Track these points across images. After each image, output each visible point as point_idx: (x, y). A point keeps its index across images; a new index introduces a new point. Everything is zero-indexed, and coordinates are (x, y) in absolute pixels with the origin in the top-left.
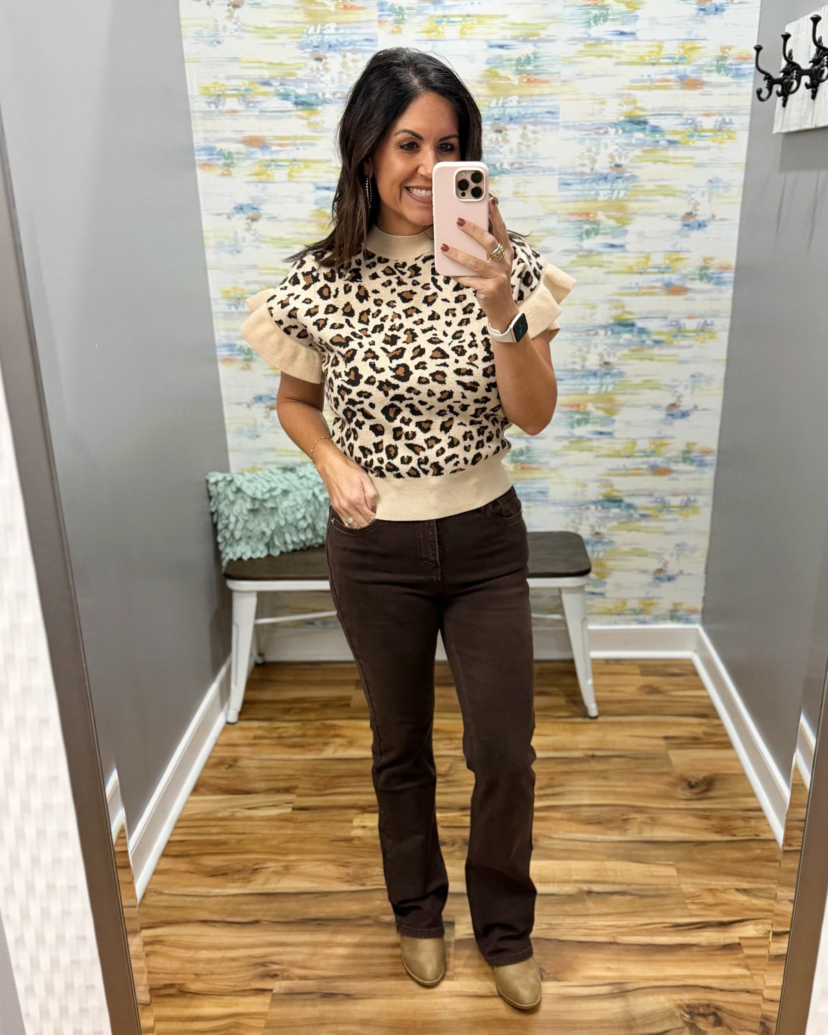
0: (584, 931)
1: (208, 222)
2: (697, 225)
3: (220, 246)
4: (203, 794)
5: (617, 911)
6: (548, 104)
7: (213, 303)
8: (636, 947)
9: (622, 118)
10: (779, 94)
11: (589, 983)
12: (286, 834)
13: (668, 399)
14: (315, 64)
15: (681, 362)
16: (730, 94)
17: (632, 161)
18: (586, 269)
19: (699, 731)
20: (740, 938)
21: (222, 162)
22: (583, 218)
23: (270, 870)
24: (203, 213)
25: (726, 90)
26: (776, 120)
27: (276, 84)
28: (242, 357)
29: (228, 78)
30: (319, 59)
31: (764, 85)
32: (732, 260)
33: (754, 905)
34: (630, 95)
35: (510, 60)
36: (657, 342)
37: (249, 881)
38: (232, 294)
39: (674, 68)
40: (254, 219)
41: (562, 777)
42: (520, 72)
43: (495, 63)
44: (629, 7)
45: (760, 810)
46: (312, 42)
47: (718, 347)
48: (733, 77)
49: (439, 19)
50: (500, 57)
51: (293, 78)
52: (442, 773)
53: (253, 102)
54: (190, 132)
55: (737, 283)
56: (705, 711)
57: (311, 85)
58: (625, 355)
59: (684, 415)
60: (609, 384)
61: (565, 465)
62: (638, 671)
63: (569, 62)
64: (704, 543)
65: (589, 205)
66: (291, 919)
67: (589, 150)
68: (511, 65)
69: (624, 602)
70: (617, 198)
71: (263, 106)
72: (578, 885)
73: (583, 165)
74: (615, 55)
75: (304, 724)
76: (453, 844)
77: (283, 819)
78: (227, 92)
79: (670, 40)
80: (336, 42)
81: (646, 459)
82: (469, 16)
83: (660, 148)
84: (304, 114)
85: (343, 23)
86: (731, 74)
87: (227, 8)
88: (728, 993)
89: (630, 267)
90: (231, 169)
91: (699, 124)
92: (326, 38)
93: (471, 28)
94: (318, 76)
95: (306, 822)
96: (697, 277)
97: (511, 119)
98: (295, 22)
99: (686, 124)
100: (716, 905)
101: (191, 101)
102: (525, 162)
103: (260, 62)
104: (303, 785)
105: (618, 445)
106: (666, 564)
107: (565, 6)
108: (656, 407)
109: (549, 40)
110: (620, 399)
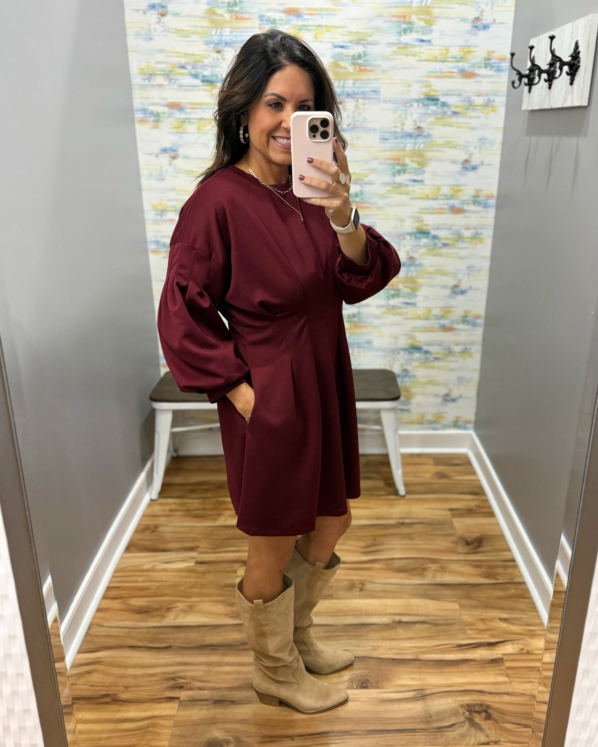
0: (397, 651)
1: (142, 159)
2: (471, 168)
3: (150, 175)
4: (133, 552)
5: (418, 636)
6: (373, 86)
7: (146, 214)
8: (432, 663)
9: (422, 96)
10: (526, 85)
11: (400, 689)
12: (190, 582)
13: (452, 282)
14: (216, 55)
15: (461, 258)
16: (493, 82)
17: (428, 125)
18: (397, 196)
19: (472, 504)
20: (503, 654)
21: (152, 119)
22: (396, 162)
23: (179, 608)
24: (140, 153)
25: (491, 80)
26: (524, 101)
27: (190, 67)
28: (165, 250)
29: (157, 63)
30: (219, 52)
31: (516, 78)
32: (495, 192)
33: (512, 630)
34: (427, 81)
35: (348, 56)
36: (445, 245)
37: (164, 617)
38: (159, 207)
39: (456, 64)
40: (174, 158)
41: (382, 539)
42: (354, 64)
43: (337, 58)
44: (427, 24)
45: (513, 560)
46: (214, 41)
47: (485, 248)
48: (495, 71)
49: (300, 27)
50: (341, 53)
51: (201, 64)
53: (175, 80)
54: (131, 98)
55: (498, 207)
56: (476, 490)
57: (214, 69)
58: (424, 253)
59: (463, 292)
60: (414, 272)
61: (384, 324)
62: (432, 462)
63: (387, 58)
64: (476, 377)
65: (399, 153)
66: (193, 645)
67: (400, 117)
68: (348, 60)
69: (423, 416)
70: (419, 149)
71: (181, 82)
72: (392, 617)
73: (396, 127)
74: (418, 54)
75: (204, 501)
77: (188, 571)
78: (156, 72)
79: (454, 46)
80: (230, 41)
81: (438, 321)
82: (320, 26)
83: (447, 116)
84: (208, 88)
85: (235, 28)
86: (494, 69)
87: (157, 16)
88: (495, 695)
89: (427, 195)
90: (159, 124)
91: (472, 101)
92: (224, 38)
93: (321, 34)
94: (218, 63)
95: (204, 573)
96: (471, 202)
97: (348, 95)
98: (202, 27)
99: (464, 101)
100: (486, 630)
101: (132, 77)
102: (357, 124)
103: (178, 53)
104: (203, 545)
105: (420, 312)
106: (451, 390)
107: (385, 22)
108: (444, 287)
109: (374, 44)
110: (420, 281)
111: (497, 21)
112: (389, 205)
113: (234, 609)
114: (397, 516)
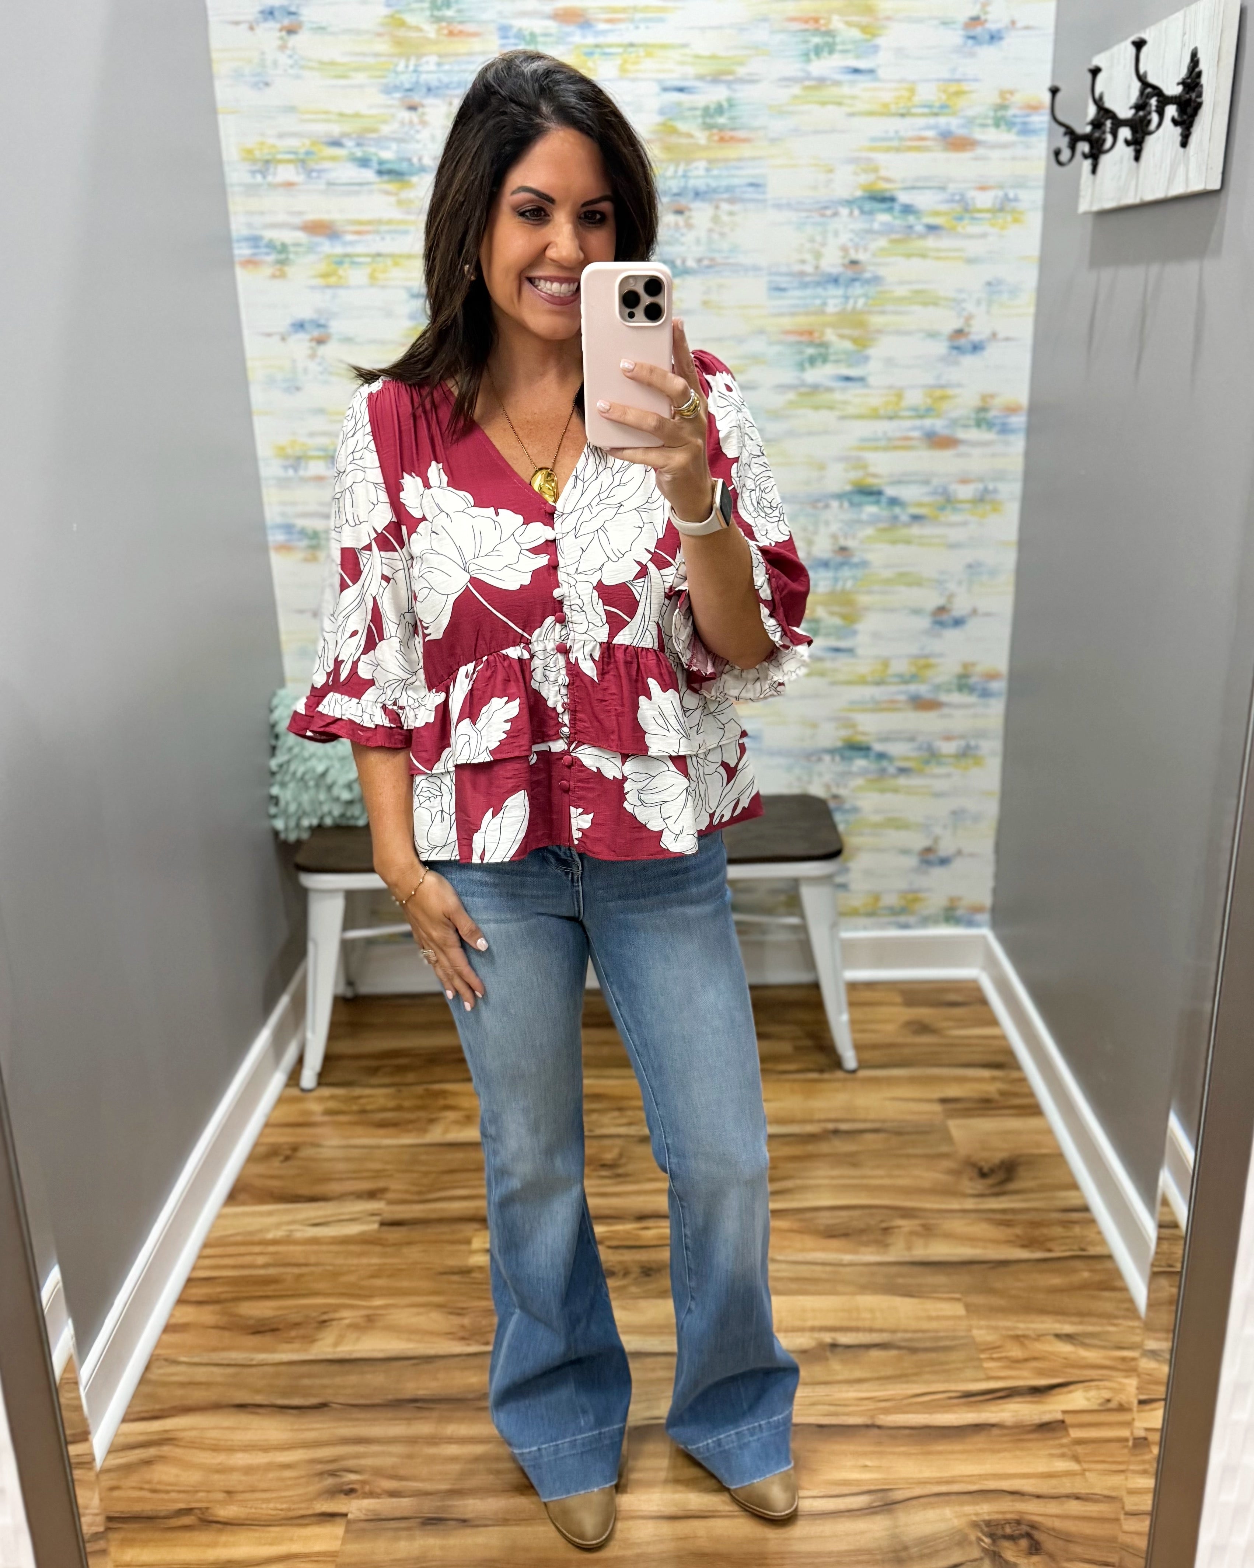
0: (826, 1407)
1: (252, 346)
2: (970, 348)
3: (271, 381)
4: (244, 1203)
5: (876, 1375)
6: (750, 172)
7: (262, 465)
8: (905, 1432)
9: (859, 193)
10: (1085, 156)
11: (836, 1491)
12: (369, 1265)
13: (933, 600)
14: (406, 115)
15: (951, 546)
16: (1014, 159)
17: (874, 255)
18: (808, 412)
19: (991, 1089)
20: (1065, 1412)
21: (272, 258)
22: (805, 338)
23: (347, 1322)
24: (246, 333)
25: (1008, 153)
26: (1082, 193)
27: (351, 143)
28: (305, 543)
29: (281, 136)
30: (413, 108)
31: (1063, 142)
32: (1023, 397)
33: (1084, 1358)
34: (869, 160)
35: (694, 109)
36: (916, 518)
37: (314, 1341)
38: (290, 451)
39: (932, 121)
40: (320, 341)
41: (790, 1165)
42: (708, 127)
43: (671, 114)
44: (867, 33)
45: (1086, 1209)
46: (402, 84)
47: (1005, 524)
48: (1019, 134)
49: (589, 50)
50: (679, 104)
51: (375, 135)
52: (608, 1163)
53: (320, 171)
54: (225, 214)
55: (1031, 431)
56: (1000, 1058)
57: (403, 145)
58: (870, 537)
59: (958, 622)
60: (847, 578)
62: (898, 999)
63: (780, 112)
64: (991, 808)
65: (812, 319)
66: (377, 1401)
67: (812, 240)
68: (695, 117)
69: (877, 897)
70: (854, 308)
71: (332, 176)
72: (817, 1335)
73: (803, 262)
74: (847, 101)
75: (400, 1091)
76: (626, 1273)
77: (365, 1241)
78: (280, 157)
79: (927, 81)
80: (437, 84)
81: (904, 688)
82: (632, 45)
83: (915, 236)
84: (391, 187)
85: (448, 55)
86: (1015, 130)
87: (278, 34)
88: (1046, 1500)
89: (875, 410)
90: (286, 268)
91: (970, 201)
92: (423, 78)
93: (636, 63)
94: (412, 132)
95: (399, 1244)
96: (972, 422)
97: (697, 194)
98: (377, 55)
99: (952, 201)
100: (1026, 1360)
101: (227, 169)
102: (719, 258)
103: (327, 113)
104: (397, 1185)
105: (864, 667)
106: (936, 840)
107: (773, 32)
108: (916, 612)
109: (751, 80)
110: (864, 599)
111: (1019, 24)
113: (466, 1321)
114: (822, 1116)
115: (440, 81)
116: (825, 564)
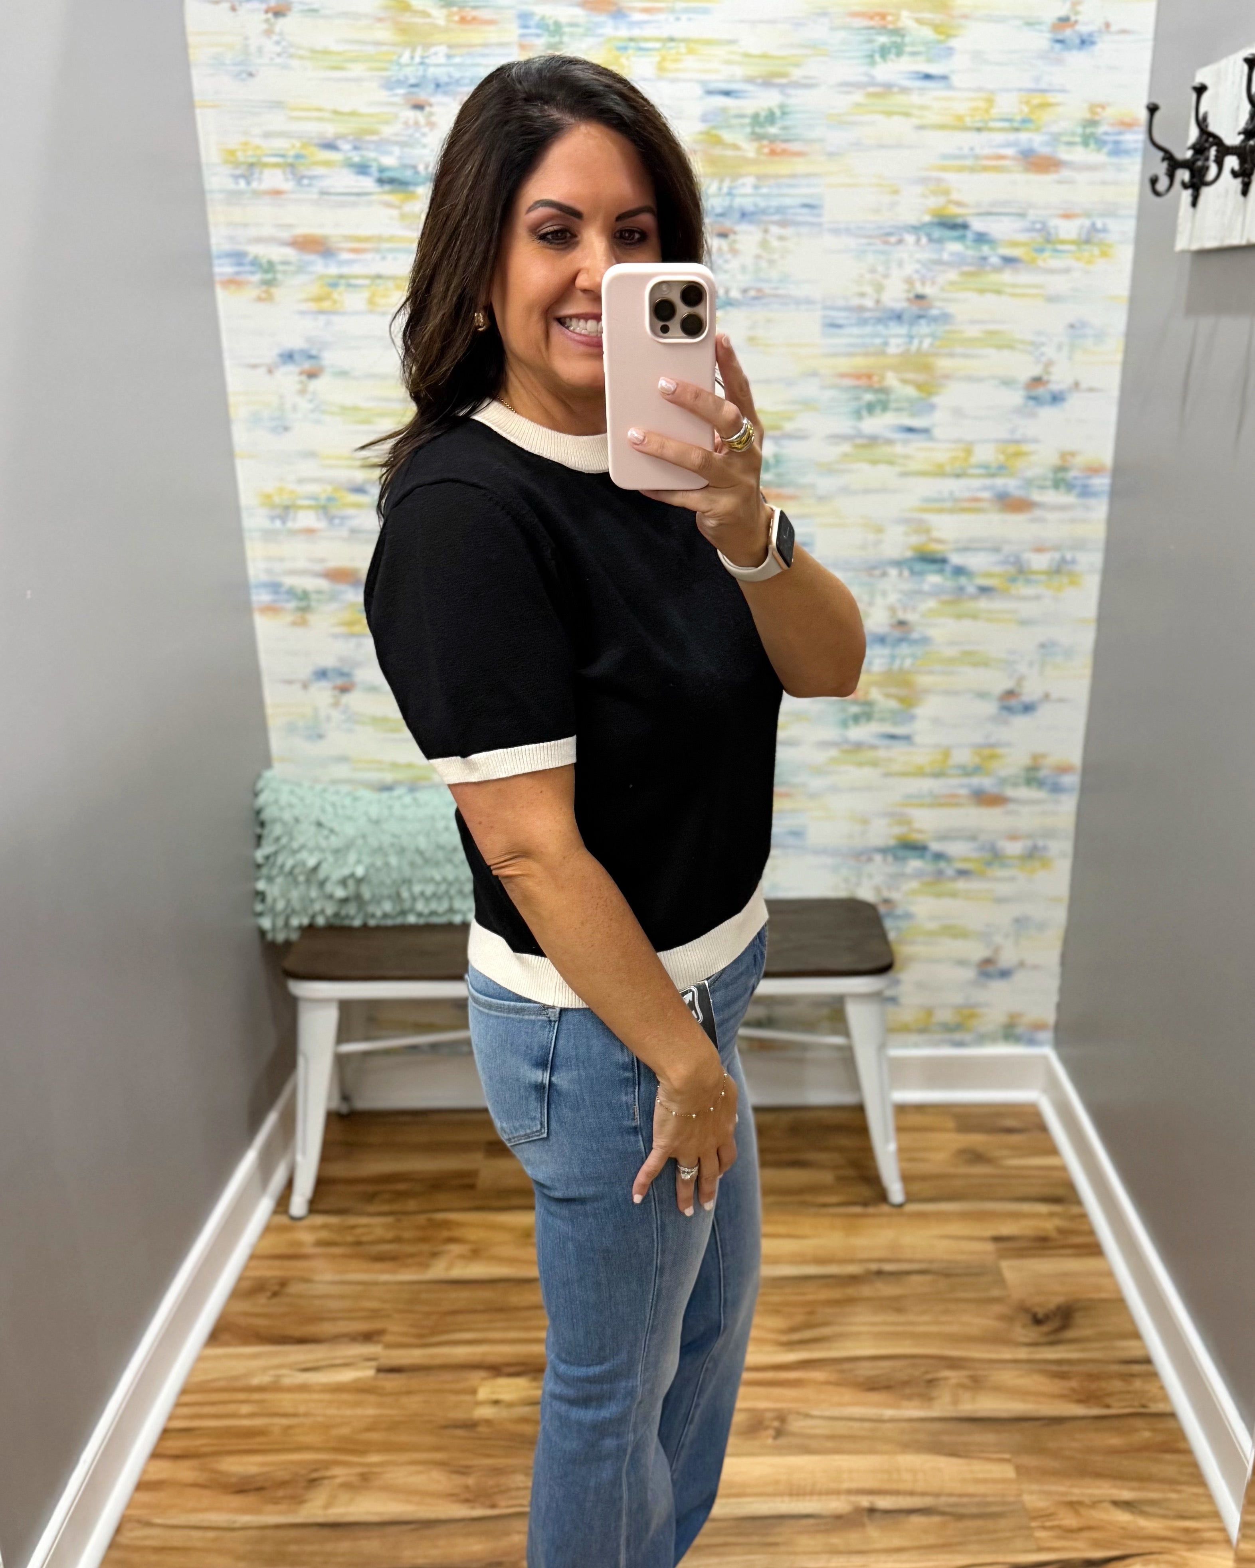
1: (235, 379)
2: (1048, 397)
3: (255, 419)
4: (227, 1345)
5: (918, 1544)
6: (804, 191)
7: (245, 515)
9: (927, 218)
10: (1185, 186)
12: (365, 1416)
13: (1001, 683)
14: (412, 115)
15: (1024, 623)
16: (1104, 183)
17: (943, 289)
18: (865, 467)
19: (1049, 1226)
21: (257, 277)
22: (863, 382)
23: (337, 1480)
24: (228, 363)
25: (1097, 176)
26: (1180, 228)
27: (347, 147)
28: (293, 604)
29: (267, 135)
30: (419, 107)
31: (1161, 169)
32: (1106, 457)
33: (1144, 1529)
34: (939, 180)
35: (741, 116)
36: (984, 590)
37: (303, 1502)
38: (277, 500)
39: (1012, 137)
40: (312, 375)
41: (828, 1310)
42: (757, 137)
43: (714, 122)
44: (940, 33)
45: (1148, 1361)
46: (407, 78)
47: (1083, 599)
48: (1110, 154)
49: (622, 45)
50: (724, 110)
51: (375, 138)
53: (311, 178)
54: (204, 225)
55: (1115, 494)
56: (1059, 1192)
57: (407, 150)
58: (932, 610)
59: (1028, 708)
60: (906, 656)
61: (834, 789)
62: (951, 1124)
63: (840, 122)
64: (1059, 916)
65: (871, 361)
67: (873, 271)
68: (743, 125)
69: (930, 1012)
70: (919, 350)
71: (325, 183)
72: (853, 1499)
73: (862, 295)
74: (916, 111)
75: (399, 1220)
77: (359, 1389)
78: (266, 160)
79: (1007, 90)
80: (446, 79)
81: (965, 780)
82: (672, 39)
83: (988, 268)
84: (393, 198)
85: (460, 46)
86: (1105, 150)
87: (264, 16)
89: (941, 466)
90: (274, 290)
91: (1052, 231)
92: (431, 71)
93: (676, 61)
94: (417, 135)
95: (398, 1394)
96: (1049, 483)
97: (744, 215)
98: (378, 43)
99: (1032, 230)
100: (1081, 1530)
101: (206, 173)
102: (767, 288)
103: (320, 110)
104: (395, 1327)
105: (922, 757)
106: (997, 950)
107: (833, 29)
108: (982, 695)
109: (806, 85)
110: (924, 680)
111: (1114, 28)
112: (845, 490)
113: (470, 1481)
114: (865, 1255)
115: (450, 76)
116: (882, 640)
